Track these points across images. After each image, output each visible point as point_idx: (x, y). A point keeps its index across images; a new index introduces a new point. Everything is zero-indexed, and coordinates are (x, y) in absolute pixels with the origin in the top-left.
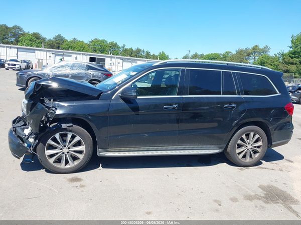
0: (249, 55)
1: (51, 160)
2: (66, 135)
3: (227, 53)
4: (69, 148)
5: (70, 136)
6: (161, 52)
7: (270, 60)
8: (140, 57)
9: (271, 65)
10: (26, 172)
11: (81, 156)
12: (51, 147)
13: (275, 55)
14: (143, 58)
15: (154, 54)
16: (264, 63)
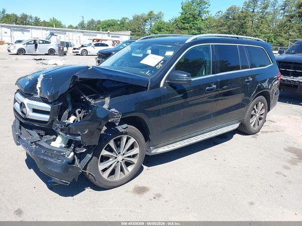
0: (145, 21)
1: (105, 175)
2: (120, 139)
3: (124, 19)
4: (124, 154)
5: (125, 140)
6: (52, 19)
7: (165, 25)
8: (28, 24)
9: (167, 30)
10: (70, 198)
11: (135, 160)
12: (105, 159)
13: (169, 21)
14: (31, 25)
15: (44, 21)
16: (160, 28)
